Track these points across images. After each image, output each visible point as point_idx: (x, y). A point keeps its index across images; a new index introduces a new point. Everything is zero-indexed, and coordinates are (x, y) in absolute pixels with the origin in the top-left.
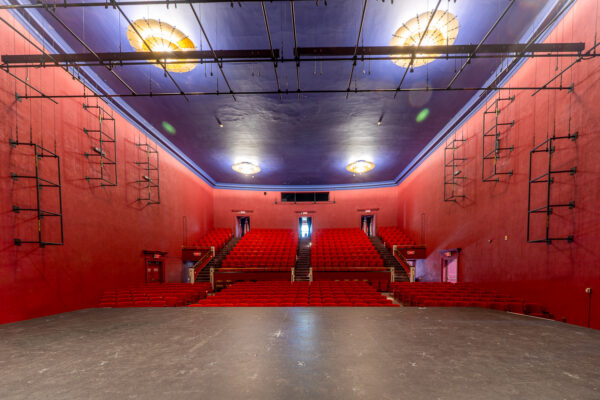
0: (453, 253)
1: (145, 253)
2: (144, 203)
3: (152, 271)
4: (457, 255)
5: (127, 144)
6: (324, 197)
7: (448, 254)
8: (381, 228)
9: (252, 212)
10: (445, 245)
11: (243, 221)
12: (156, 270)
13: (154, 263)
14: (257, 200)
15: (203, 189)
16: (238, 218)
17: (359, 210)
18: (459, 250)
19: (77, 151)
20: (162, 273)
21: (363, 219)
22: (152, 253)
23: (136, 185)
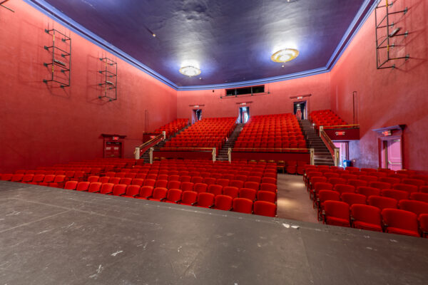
0: (393, 131)
1: (104, 136)
2: (105, 99)
3: (112, 149)
4: (399, 134)
5: (90, 58)
6: (261, 89)
7: (387, 133)
8: (313, 112)
9: (204, 105)
10: (382, 122)
11: (198, 112)
12: (116, 148)
13: (114, 143)
14: (207, 97)
15: (166, 92)
16: (195, 111)
17: (291, 98)
18: (403, 127)
19: (34, 61)
20: (121, 151)
21: (295, 105)
22: (111, 136)
23: (99, 88)
